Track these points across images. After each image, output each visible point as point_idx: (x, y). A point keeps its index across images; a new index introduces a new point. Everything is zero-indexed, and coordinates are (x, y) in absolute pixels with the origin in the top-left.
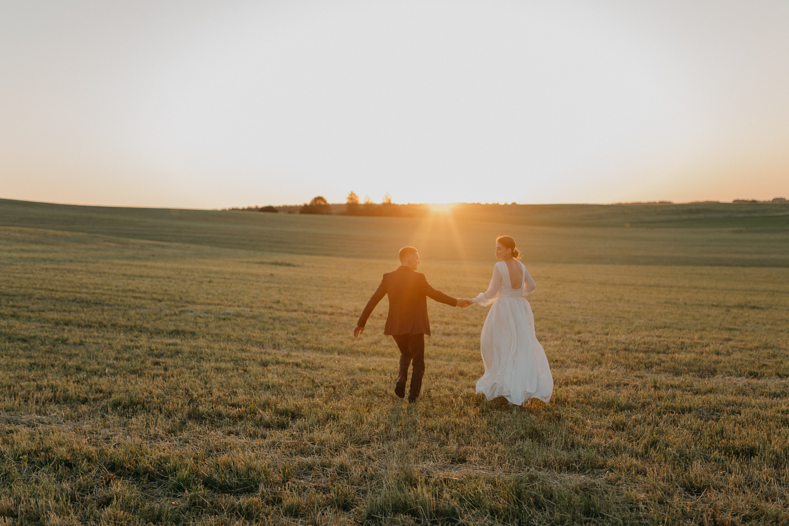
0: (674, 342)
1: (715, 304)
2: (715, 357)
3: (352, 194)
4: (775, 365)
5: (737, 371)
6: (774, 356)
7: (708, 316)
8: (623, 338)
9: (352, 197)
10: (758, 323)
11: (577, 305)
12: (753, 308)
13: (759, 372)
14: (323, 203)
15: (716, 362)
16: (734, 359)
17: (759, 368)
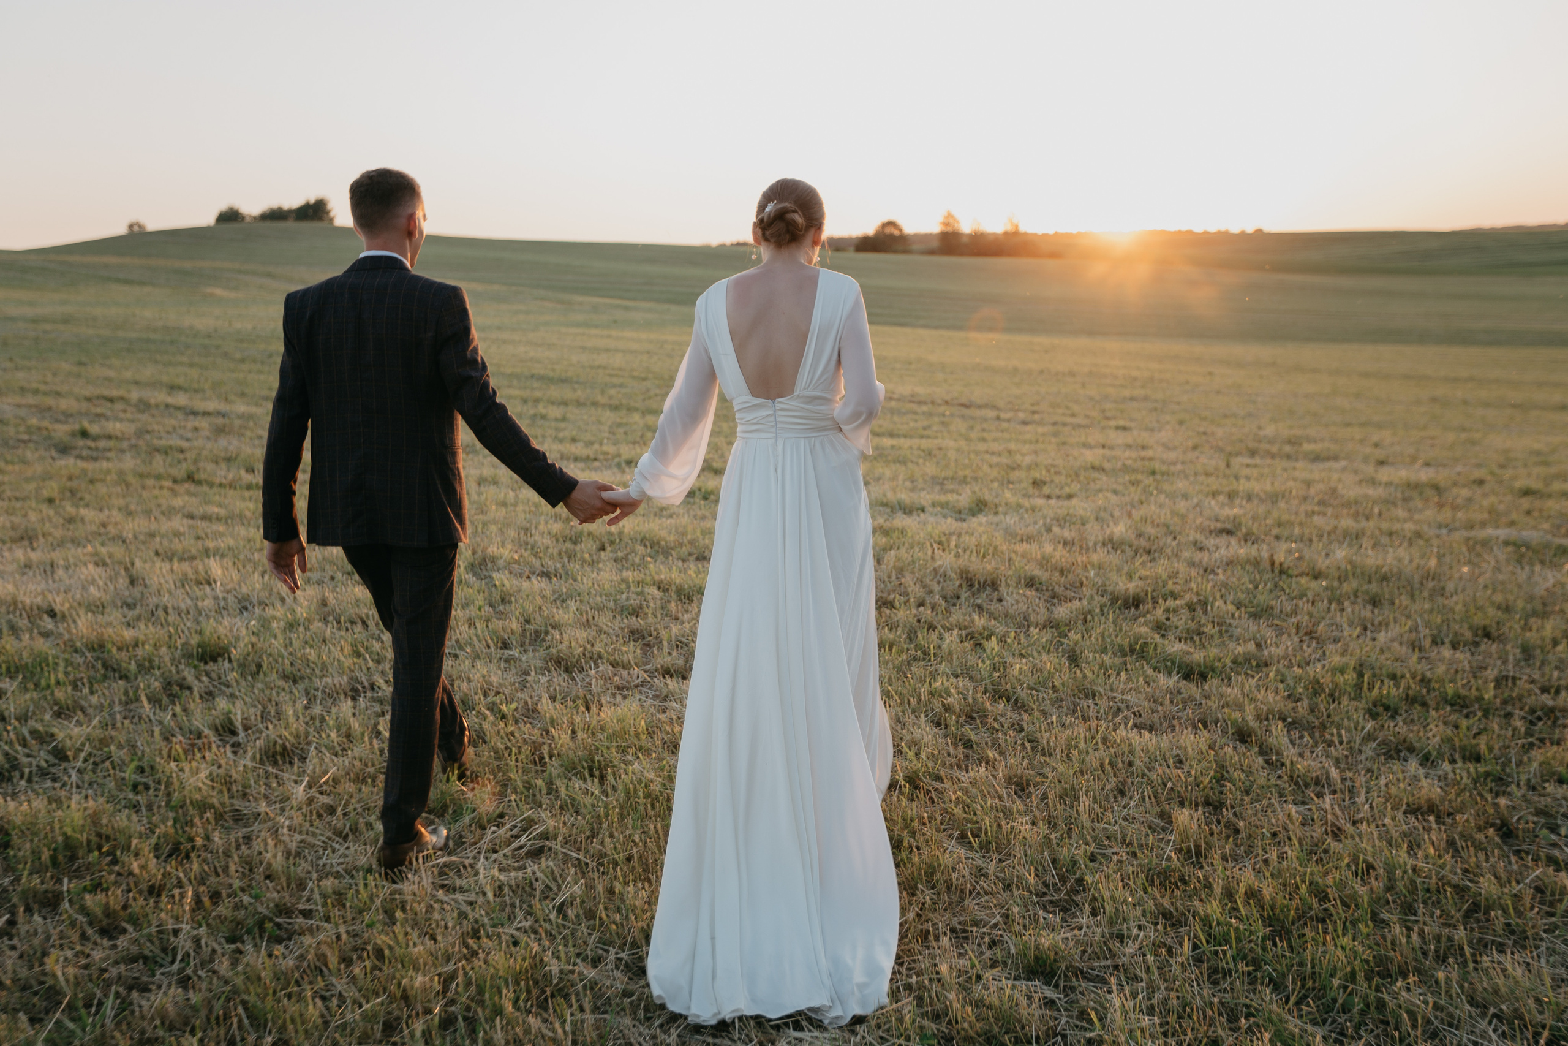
3: (949, 215)
9: (949, 220)
14: (896, 233)
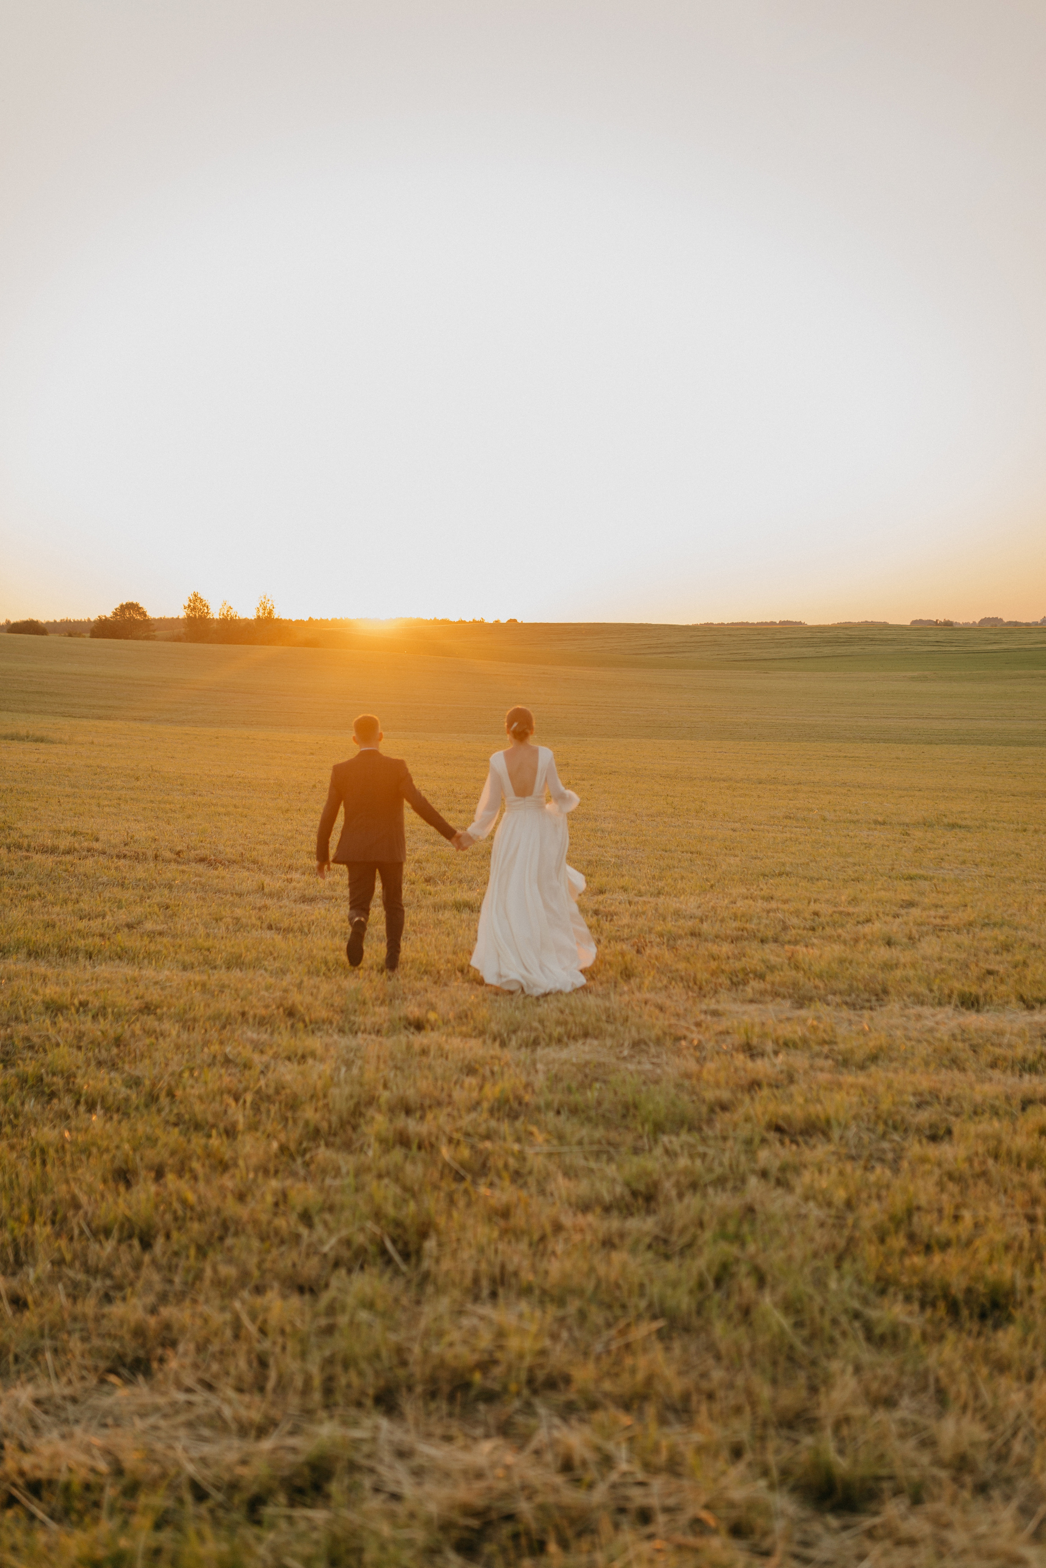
0: (797, 913)
1: (880, 819)
2: (883, 953)
3: (196, 598)
4: (1013, 972)
5: (931, 991)
6: (1006, 947)
7: (868, 846)
8: (690, 904)
9: (196, 603)
10: (964, 862)
11: (609, 825)
12: (953, 826)
13: (981, 993)
14: (138, 616)
15: (888, 966)
16: (924, 958)
17: (981, 979)
